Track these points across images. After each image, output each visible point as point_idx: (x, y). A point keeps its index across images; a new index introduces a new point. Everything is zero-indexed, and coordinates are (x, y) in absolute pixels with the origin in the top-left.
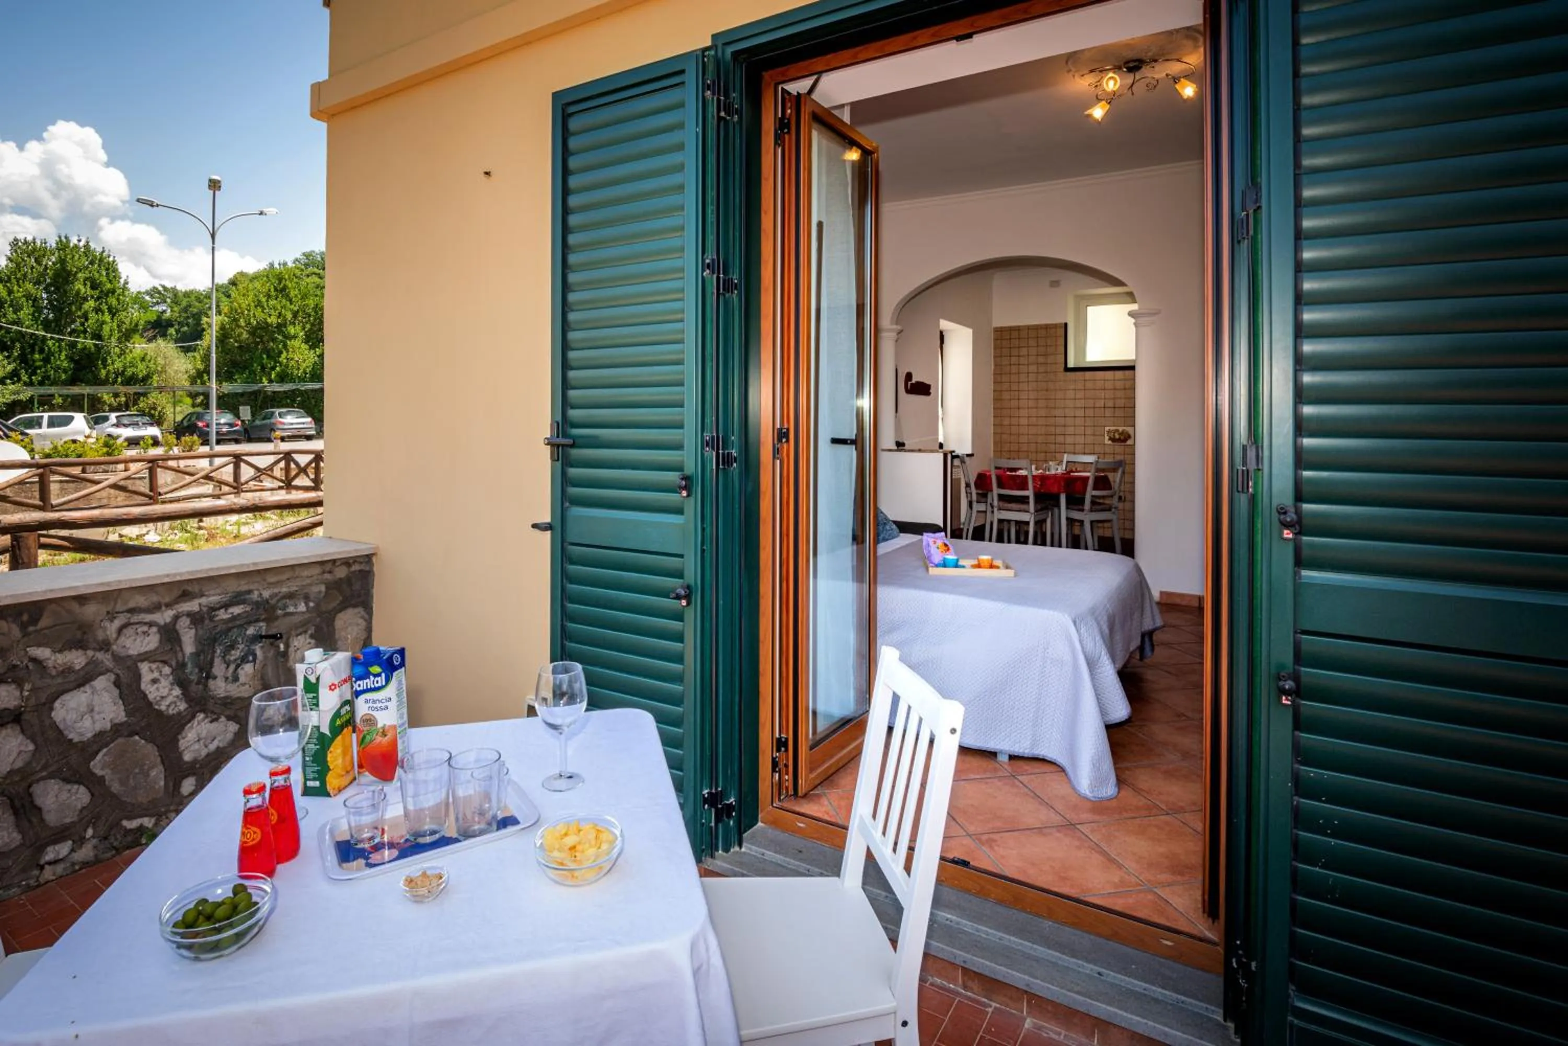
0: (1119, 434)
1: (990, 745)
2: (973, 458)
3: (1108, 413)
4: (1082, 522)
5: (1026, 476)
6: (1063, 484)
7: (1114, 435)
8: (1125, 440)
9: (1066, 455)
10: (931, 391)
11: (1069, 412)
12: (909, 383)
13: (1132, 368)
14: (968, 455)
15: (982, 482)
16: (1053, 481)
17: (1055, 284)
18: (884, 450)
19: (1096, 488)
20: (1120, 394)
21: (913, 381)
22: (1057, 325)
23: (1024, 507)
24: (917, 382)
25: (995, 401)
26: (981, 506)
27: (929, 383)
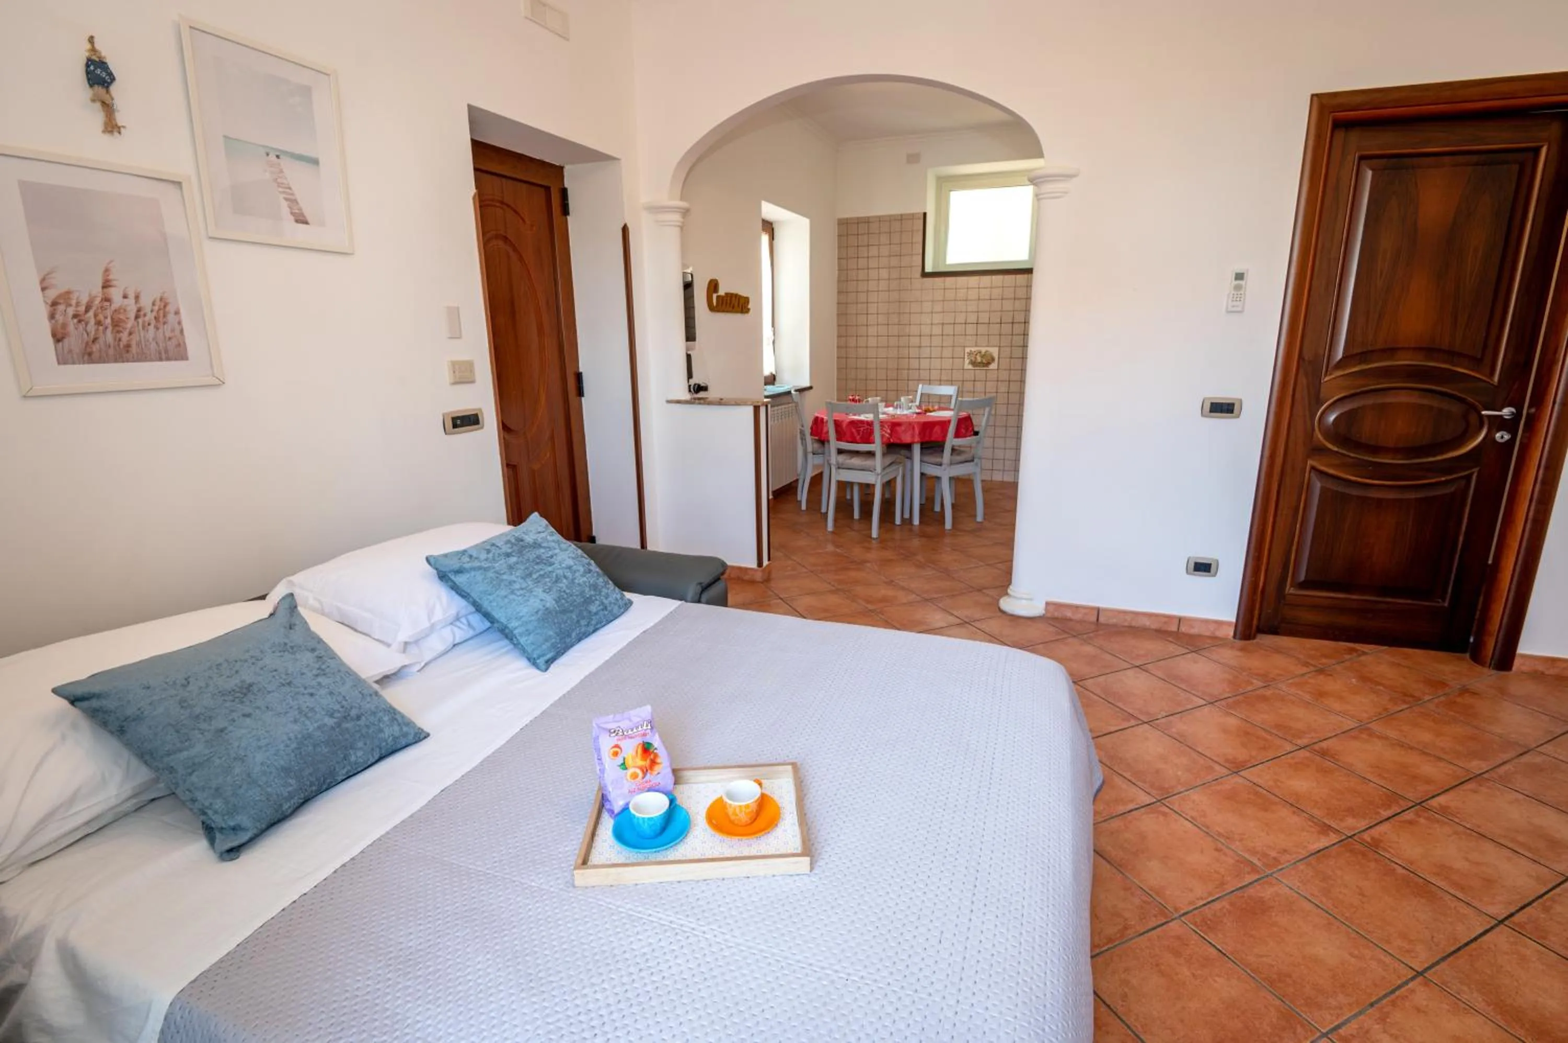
0: (982, 357)
2: (811, 391)
3: (971, 329)
4: (939, 478)
5: (870, 424)
6: (917, 431)
7: (976, 358)
8: (988, 364)
9: (920, 386)
10: (752, 306)
11: (926, 330)
12: (715, 295)
13: (1029, 271)
15: (819, 427)
16: (903, 428)
17: (913, 159)
18: (669, 402)
19: (958, 435)
20: (984, 306)
21: (722, 292)
22: (913, 215)
23: (868, 463)
24: (727, 294)
25: (838, 315)
26: (818, 460)
27: (745, 295)
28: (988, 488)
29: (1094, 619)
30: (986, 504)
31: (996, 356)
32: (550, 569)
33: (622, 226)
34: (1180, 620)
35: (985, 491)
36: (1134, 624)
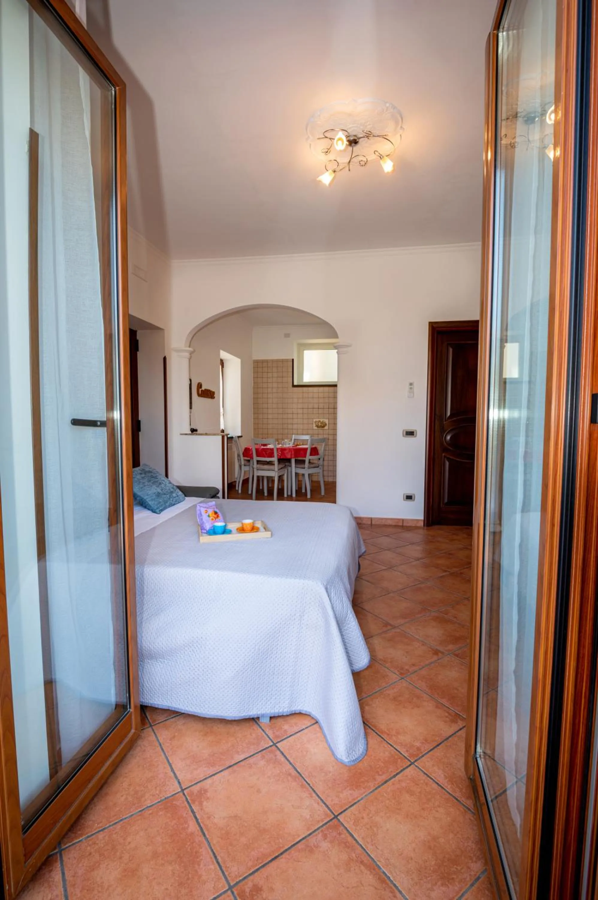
0: (321, 423)
1: (253, 712)
2: (242, 438)
3: (315, 411)
4: (303, 475)
5: (272, 449)
6: (293, 453)
7: (318, 424)
8: (324, 427)
9: (293, 436)
10: (215, 396)
11: (295, 411)
12: (200, 390)
14: (239, 437)
15: (247, 452)
16: (287, 451)
17: (287, 335)
18: (181, 434)
19: (311, 455)
20: (321, 400)
21: (203, 388)
22: (288, 359)
23: (271, 467)
24: (205, 390)
25: (254, 404)
26: (247, 468)
27: (213, 390)
28: (326, 484)
29: (370, 523)
30: (325, 489)
31: (327, 423)
32: (157, 480)
33: (164, 356)
34: (403, 520)
35: (325, 485)
36: (386, 524)
